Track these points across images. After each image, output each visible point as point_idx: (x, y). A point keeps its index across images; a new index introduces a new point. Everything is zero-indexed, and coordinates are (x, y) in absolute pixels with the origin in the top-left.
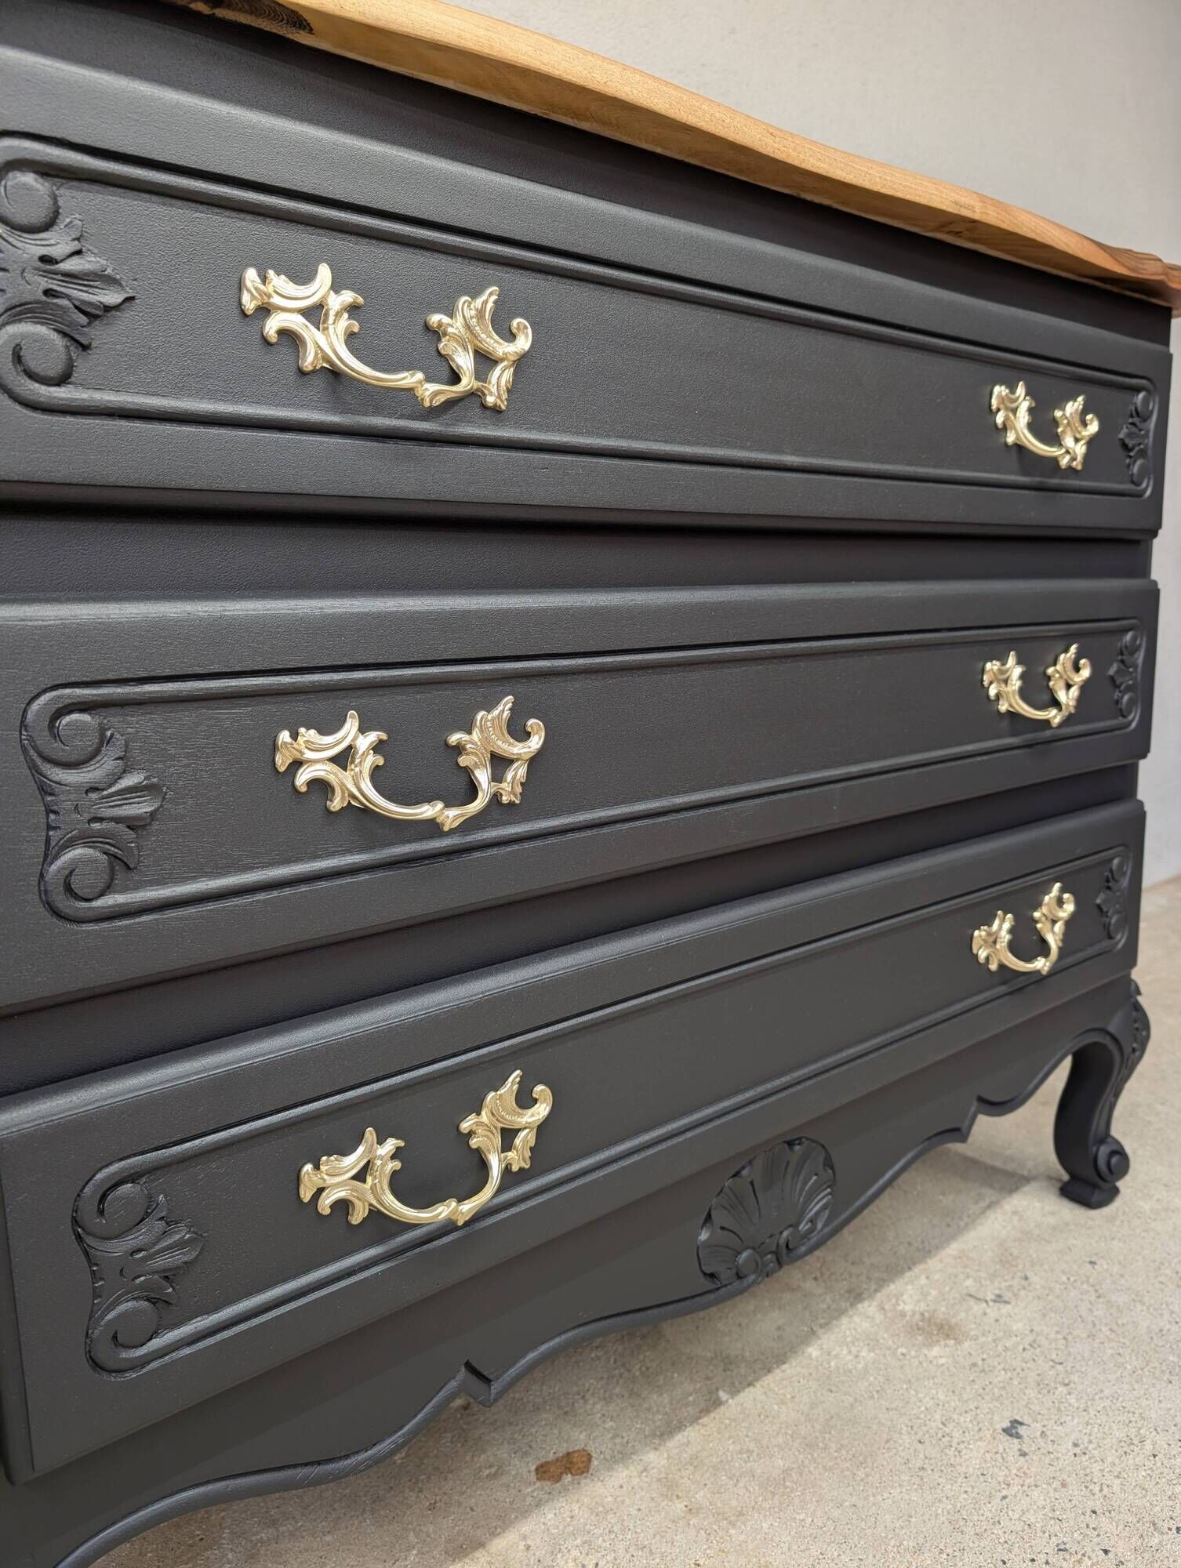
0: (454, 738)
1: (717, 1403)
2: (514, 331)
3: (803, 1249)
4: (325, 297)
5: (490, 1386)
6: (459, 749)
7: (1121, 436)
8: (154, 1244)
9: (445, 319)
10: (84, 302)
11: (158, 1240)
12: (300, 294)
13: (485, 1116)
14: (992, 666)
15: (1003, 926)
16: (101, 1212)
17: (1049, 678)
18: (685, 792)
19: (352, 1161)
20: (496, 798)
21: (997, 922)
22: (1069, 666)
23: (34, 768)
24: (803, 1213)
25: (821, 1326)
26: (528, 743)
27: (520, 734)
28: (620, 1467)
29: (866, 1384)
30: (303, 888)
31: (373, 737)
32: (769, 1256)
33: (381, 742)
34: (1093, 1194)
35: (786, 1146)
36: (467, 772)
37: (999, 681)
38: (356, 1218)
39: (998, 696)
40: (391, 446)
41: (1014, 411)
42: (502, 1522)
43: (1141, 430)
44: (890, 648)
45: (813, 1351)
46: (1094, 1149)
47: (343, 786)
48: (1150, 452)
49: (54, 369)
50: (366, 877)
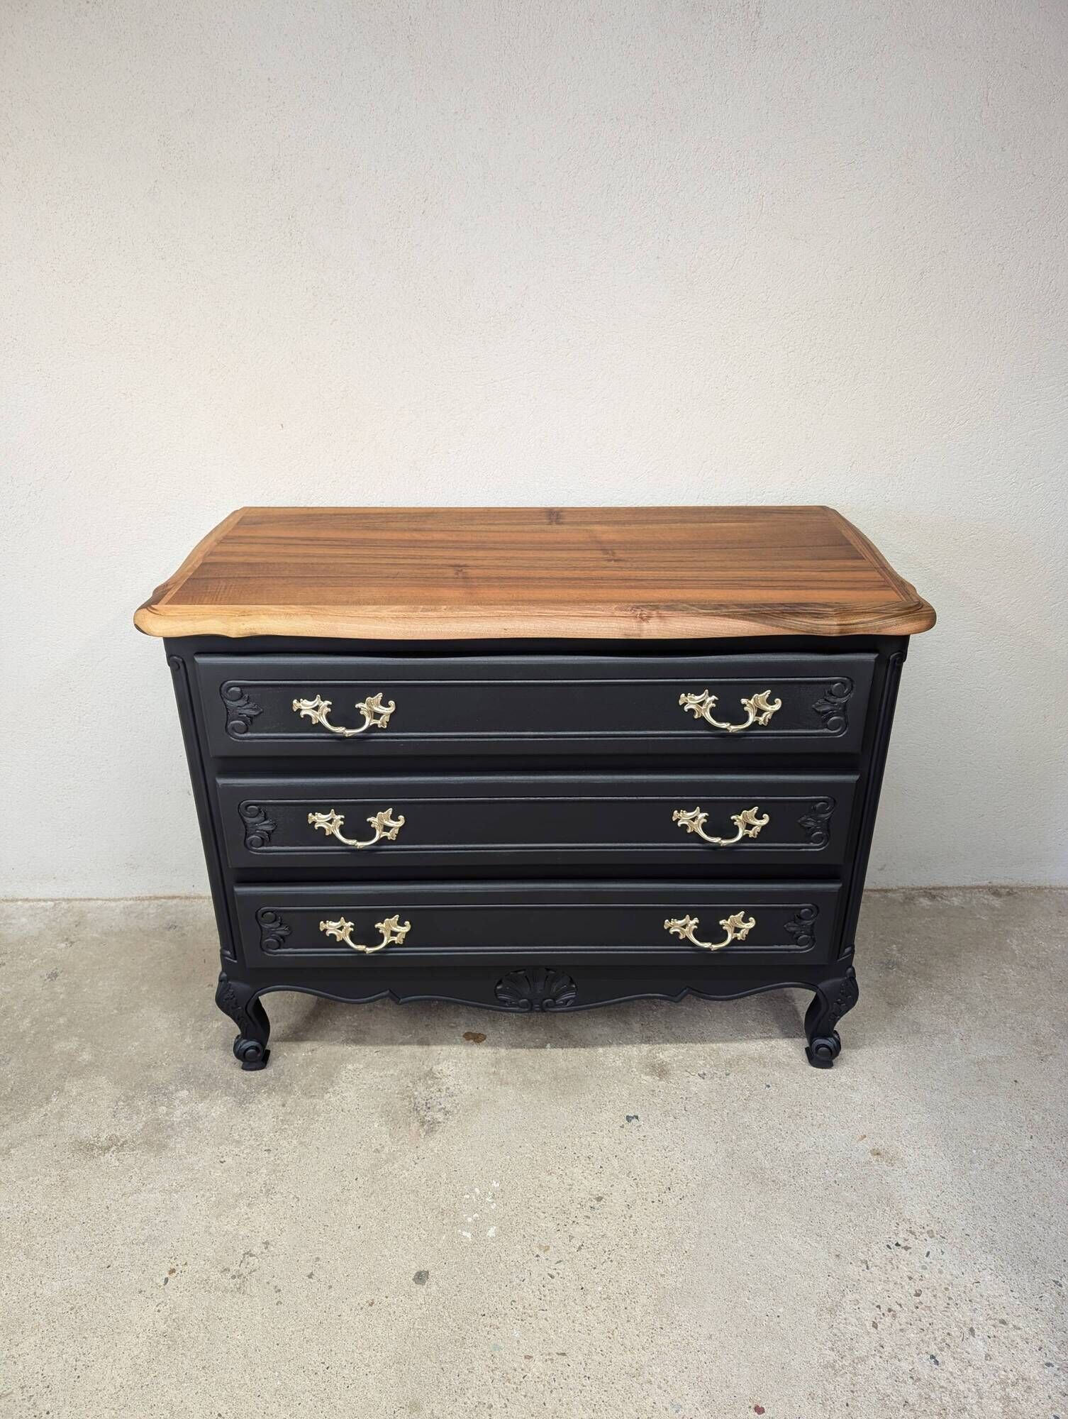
1: (544, 1047)
2: (390, 705)
4: (320, 704)
5: (399, 999)
9: (361, 705)
10: (249, 715)
11: (278, 927)
12: (311, 704)
13: (384, 925)
14: (679, 813)
15: (691, 922)
16: (262, 916)
20: (385, 837)
21: (686, 919)
22: (751, 816)
23: (242, 818)
24: (558, 997)
26: (398, 823)
28: (490, 1047)
29: (603, 1072)
31: (340, 816)
32: (537, 1005)
33: (342, 818)
37: (685, 819)
38: (338, 940)
39: (684, 826)
42: (441, 1042)
43: (834, 703)
47: (329, 830)
48: (847, 712)
49: (242, 730)
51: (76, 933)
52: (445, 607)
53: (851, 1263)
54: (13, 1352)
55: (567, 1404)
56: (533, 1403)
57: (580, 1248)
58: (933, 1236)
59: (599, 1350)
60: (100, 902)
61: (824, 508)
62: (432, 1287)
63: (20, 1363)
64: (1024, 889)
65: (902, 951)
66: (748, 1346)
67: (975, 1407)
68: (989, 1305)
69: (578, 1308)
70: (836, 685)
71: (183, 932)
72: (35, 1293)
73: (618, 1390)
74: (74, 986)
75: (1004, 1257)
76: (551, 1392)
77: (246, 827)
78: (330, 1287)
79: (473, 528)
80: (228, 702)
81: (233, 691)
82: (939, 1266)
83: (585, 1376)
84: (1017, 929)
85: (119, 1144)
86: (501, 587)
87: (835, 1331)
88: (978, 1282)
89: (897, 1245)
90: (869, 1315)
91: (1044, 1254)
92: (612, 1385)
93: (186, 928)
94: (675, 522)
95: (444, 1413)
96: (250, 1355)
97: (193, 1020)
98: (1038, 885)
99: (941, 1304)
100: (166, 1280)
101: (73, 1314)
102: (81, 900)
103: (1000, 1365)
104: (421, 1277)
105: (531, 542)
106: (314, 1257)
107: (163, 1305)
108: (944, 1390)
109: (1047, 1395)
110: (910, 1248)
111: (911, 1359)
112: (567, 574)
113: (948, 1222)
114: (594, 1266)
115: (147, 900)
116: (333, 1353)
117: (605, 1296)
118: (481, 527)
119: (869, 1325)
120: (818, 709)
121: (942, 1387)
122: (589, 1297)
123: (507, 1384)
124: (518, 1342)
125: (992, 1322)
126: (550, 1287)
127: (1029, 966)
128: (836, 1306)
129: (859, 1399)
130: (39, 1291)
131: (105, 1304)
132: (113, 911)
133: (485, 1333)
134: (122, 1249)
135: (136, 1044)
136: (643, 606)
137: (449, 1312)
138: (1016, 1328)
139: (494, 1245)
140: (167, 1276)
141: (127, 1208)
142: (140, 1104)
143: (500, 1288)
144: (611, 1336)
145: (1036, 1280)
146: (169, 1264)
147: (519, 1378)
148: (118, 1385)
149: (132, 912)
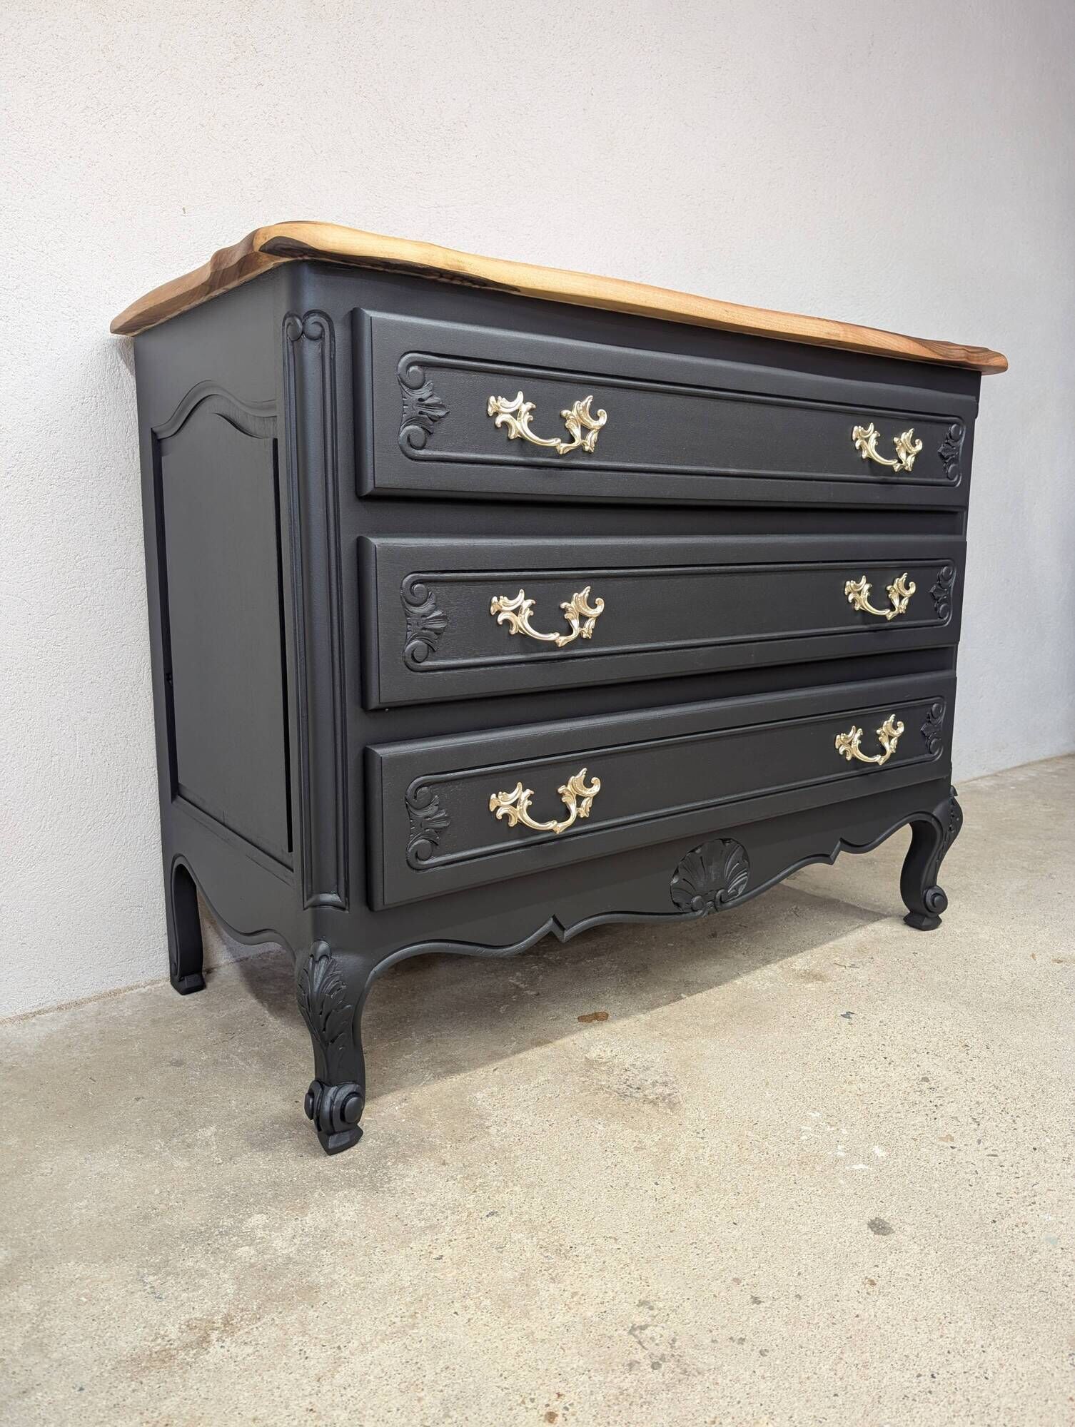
0: (563, 605)
1: (680, 998)
2: (599, 415)
3: (730, 904)
4: (520, 406)
5: (564, 932)
6: (565, 611)
7: (940, 451)
8: (434, 816)
9: (569, 412)
10: (432, 415)
11: (436, 814)
12: (511, 406)
13: (569, 787)
14: (850, 584)
15: (855, 735)
16: (415, 797)
17: (889, 592)
18: (671, 640)
19: (512, 797)
20: (580, 635)
21: (852, 732)
22: (902, 586)
23: (404, 606)
24: (729, 884)
25: (744, 973)
26: (595, 610)
27: (593, 605)
28: (624, 1019)
29: (767, 995)
30: (499, 668)
31: (530, 602)
32: (710, 903)
33: (533, 604)
34: (923, 921)
35: (721, 841)
36: (568, 621)
37: (855, 592)
38: (512, 824)
39: (854, 600)
40: (543, 470)
41: (867, 440)
42: (562, 1035)
43: (953, 447)
44: (787, 571)
45: (738, 982)
46: (925, 892)
47: (516, 623)
48: (960, 459)
49: (419, 443)
50: (524, 665)
57: (977, 1123)
62: (905, 1230)
70: (954, 426)
77: (409, 623)
80: (407, 391)
81: (414, 372)
104: (880, 1227)
114: (1012, 1128)
120: (943, 454)
126: (1007, 1164)
143: (969, 1191)
146: (534, 1412)
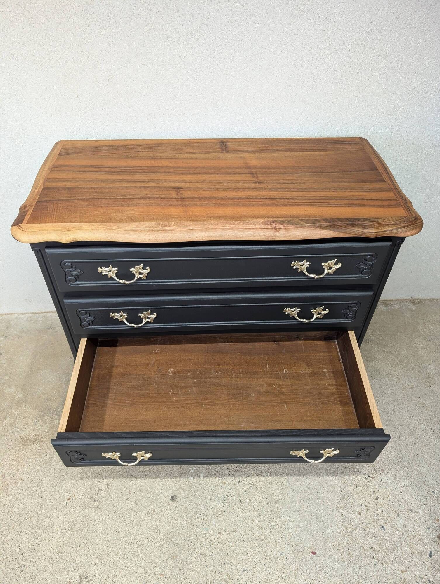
43: (367, 264)
51: (7, 332)
52: (173, 223)
53: (350, 486)
54: (6, 539)
55: (237, 553)
56: (223, 553)
57: (239, 483)
58: (384, 472)
59: (248, 529)
60: (16, 315)
61: (361, 139)
62: (178, 503)
63: (10, 544)
64: (425, 300)
65: (373, 333)
66: (309, 525)
67: (399, 548)
68: (406, 503)
69: (239, 510)
70: (369, 256)
71: (56, 330)
72: (12, 511)
73: (257, 546)
74: (10, 359)
75: (412, 481)
76: (230, 548)
77: (80, 319)
78: (136, 504)
79: (182, 156)
80: (65, 270)
81: (67, 265)
82: (385, 486)
83: (243, 541)
84: (422, 321)
85: (39, 439)
86: (202, 206)
87: (344, 517)
88: (402, 493)
89: (369, 476)
90: (357, 509)
91: (428, 479)
92: (254, 544)
93: (57, 328)
94: (286, 151)
95: (187, 559)
96: (105, 537)
97: (65, 375)
98: (432, 298)
99: (386, 502)
100: (67, 503)
101: (29, 521)
102: (7, 314)
103: (409, 529)
104: (173, 498)
105: (214, 168)
106: (128, 490)
107: (67, 515)
108: (387, 541)
109: (427, 542)
110: (374, 478)
111: (374, 528)
112: (235, 194)
113: (390, 465)
114: (245, 491)
115: (38, 313)
116: (140, 534)
117: (250, 504)
118: (186, 156)
119: (357, 513)
120: (358, 267)
121: (386, 540)
122: (243, 505)
123: (212, 545)
124: (215, 526)
125: (407, 510)
126: (227, 501)
127: (426, 339)
128: (344, 505)
129: (353, 547)
130: (13, 511)
131: (42, 515)
132: (23, 320)
133: (201, 523)
134: (47, 489)
135: (41, 388)
136: (276, 221)
137: (186, 514)
138: (416, 512)
139: (203, 482)
140: (67, 501)
141: (46, 470)
142: (46, 419)
143: (207, 502)
144: (253, 522)
145: (425, 491)
146: (67, 496)
147: (216, 543)
148: (52, 552)
149: (31, 320)
